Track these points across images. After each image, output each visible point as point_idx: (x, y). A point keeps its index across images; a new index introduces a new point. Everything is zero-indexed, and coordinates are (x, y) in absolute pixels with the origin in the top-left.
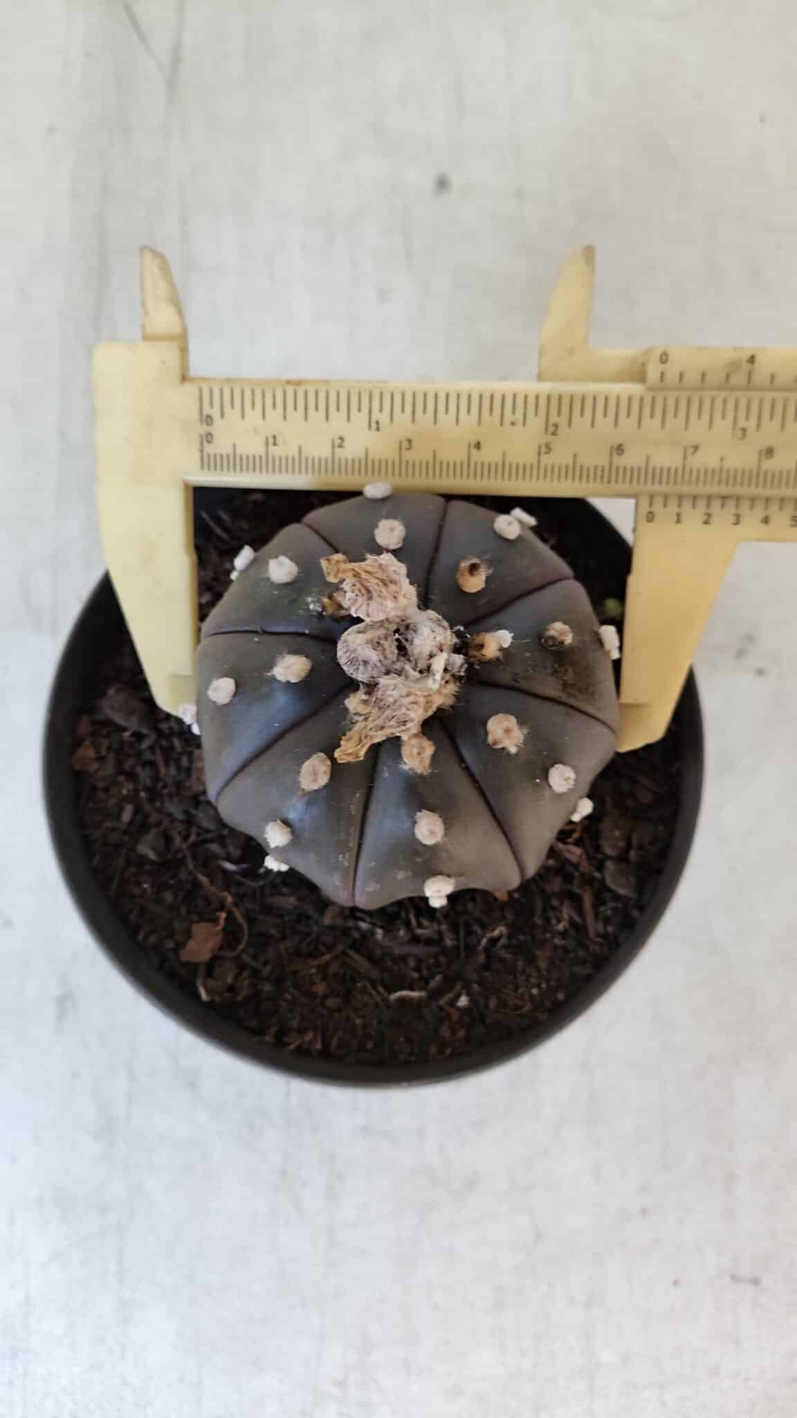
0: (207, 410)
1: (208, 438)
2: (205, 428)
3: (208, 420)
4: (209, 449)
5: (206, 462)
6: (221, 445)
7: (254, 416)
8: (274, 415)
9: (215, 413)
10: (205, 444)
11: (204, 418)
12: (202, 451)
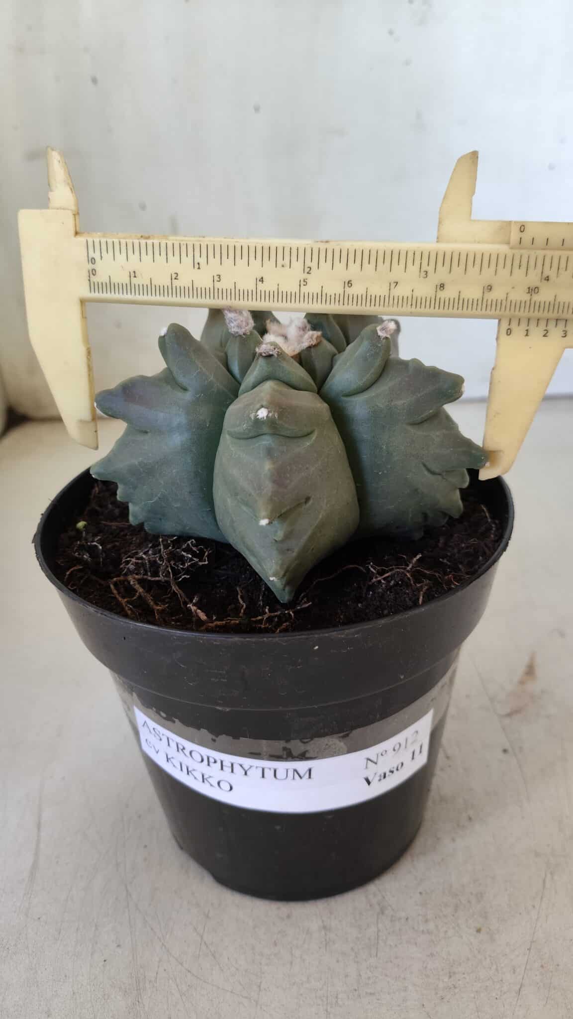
0: (91, 254)
1: (93, 272)
2: (91, 266)
3: (93, 261)
4: (93, 279)
5: (93, 286)
6: (101, 277)
7: (121, 258)
8: (134, 258)
9: (97, 256)
10: (91, 276)
11: (90, 259)
12: (89, 280)
